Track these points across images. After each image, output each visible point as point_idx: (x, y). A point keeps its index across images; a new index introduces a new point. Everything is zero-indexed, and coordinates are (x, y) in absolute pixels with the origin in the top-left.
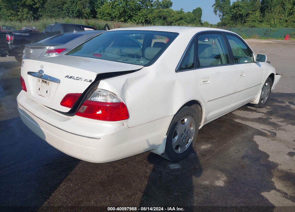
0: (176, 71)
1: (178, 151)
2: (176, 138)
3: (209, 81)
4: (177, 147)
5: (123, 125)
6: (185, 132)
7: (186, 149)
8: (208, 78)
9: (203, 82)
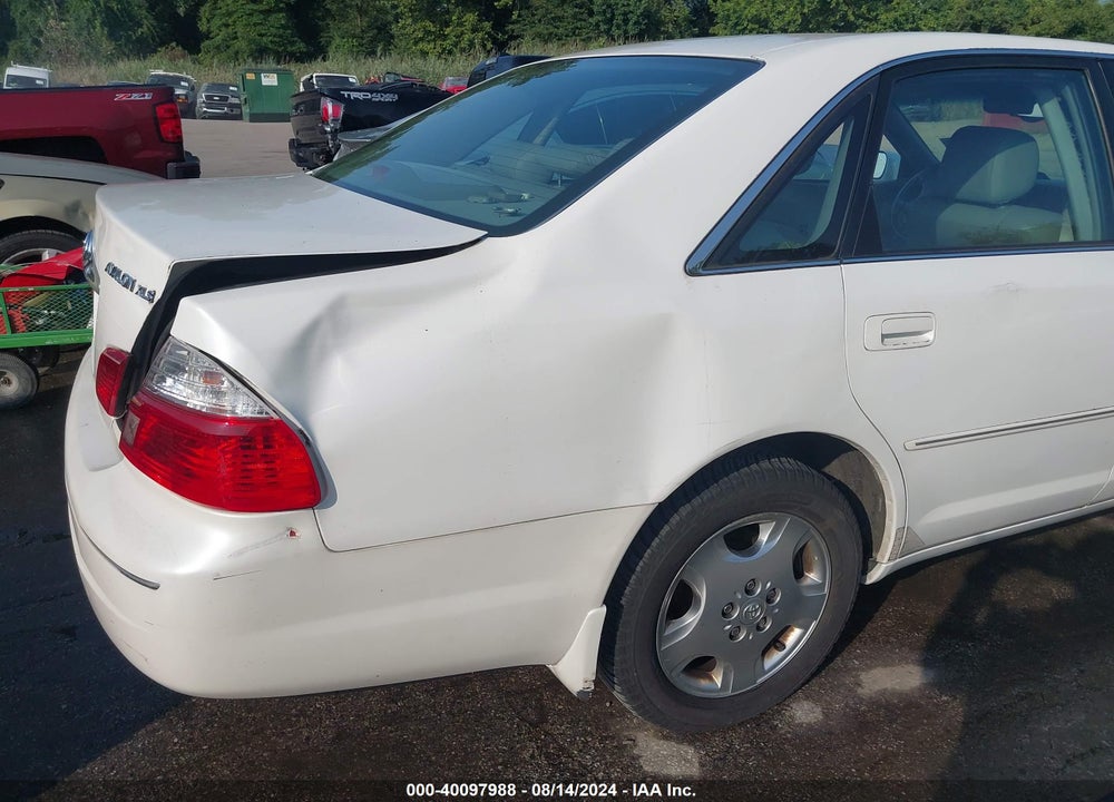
0: (692, 269)
1: (704, 683)
2: (691, 619)
3: (929, 336)
4: (701, 666)
5: (292, 534)
6: (749, 592)
7: (760, 681)
8: (926, 314)
9: (884, 336)
